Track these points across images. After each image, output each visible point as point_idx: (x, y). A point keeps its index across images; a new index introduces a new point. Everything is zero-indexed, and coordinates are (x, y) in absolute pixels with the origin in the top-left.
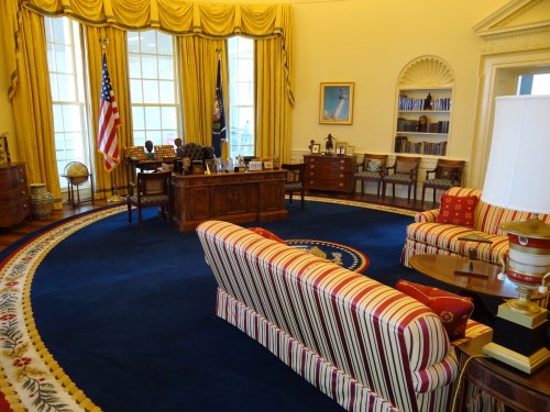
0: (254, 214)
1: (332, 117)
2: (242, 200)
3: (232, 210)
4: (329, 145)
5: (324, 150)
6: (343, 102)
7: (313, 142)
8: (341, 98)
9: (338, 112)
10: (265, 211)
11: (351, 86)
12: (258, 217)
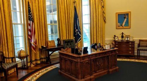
0: (107, 71)
1: (121, 25)
2: (102, 65)
3: (98, 70)
4: (122, 37)
5: (120, 39)
6: (126, 19)
7: (115, 36)
8: (125, 18)
9: (124, 24)
10: (111, 68)
11: (129, 13)
12: (109, 72)
